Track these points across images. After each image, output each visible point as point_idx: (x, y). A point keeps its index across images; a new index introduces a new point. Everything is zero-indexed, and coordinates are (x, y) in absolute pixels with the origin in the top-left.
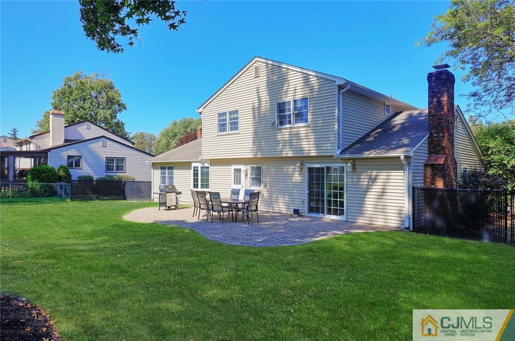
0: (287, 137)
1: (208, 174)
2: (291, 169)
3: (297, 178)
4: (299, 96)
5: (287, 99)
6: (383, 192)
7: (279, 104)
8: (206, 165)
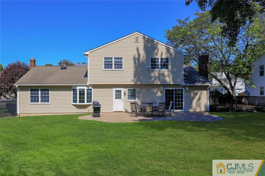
0: (157, 75)
1: (91, 94)
2: (156, 90)
3: (159, 94)
4: (164, 56)
5: (157, 57)
6: (199, 99)
7: (152, 59)
8: (90, 88)
